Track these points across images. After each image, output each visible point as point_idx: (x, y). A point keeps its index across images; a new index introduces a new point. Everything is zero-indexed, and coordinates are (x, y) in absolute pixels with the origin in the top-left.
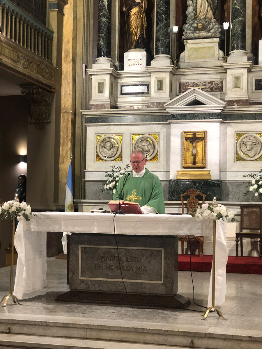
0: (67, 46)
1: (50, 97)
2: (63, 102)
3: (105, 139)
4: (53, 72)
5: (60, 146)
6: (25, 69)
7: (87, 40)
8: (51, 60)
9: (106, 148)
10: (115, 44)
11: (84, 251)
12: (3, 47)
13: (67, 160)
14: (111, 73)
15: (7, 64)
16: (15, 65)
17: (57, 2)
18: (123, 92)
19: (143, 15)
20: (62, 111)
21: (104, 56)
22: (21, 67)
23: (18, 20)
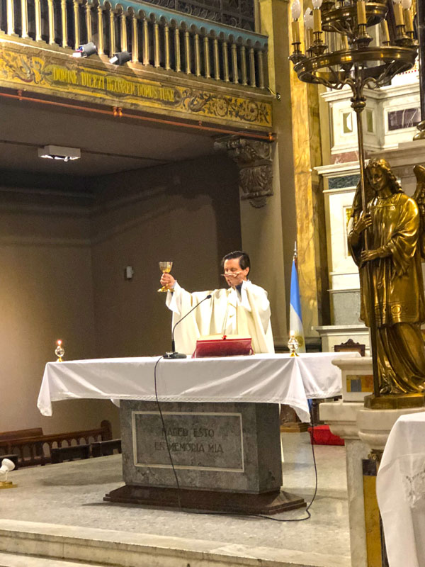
2: (296, 155)
4: (267, 105)
6: (195, 113)
8: (267, 84)
11: (139, 419)
12: (138, 85)
13: (309, 256)
15: (148, 110)
16: (170, 109)
18: (392, 125)
20: (297, 171)
22: (184, 111)
23: (177, 31)
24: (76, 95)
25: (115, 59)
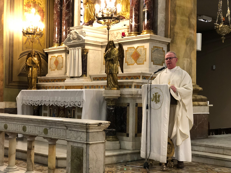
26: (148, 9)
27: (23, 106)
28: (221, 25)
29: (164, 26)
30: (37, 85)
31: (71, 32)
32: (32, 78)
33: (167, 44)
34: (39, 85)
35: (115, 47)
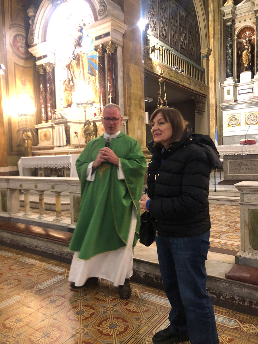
0: (211, 75)
1: (204, 100)
2: (210, 101)
3: (232, 117)
4: (206, 87)
5: (210, 122)
6: (194, 88)
7: (221, 71)
8: (204, 82)
9: (232, 120)
10: (235, 70)
11: (230, 162)
12: (184, 79)
13: (213, 128)
14: (234, 84)
15: (186, 86)
16: (190, 86)
17: (206, 55)
18: (240, 93)
19: (249, 54)
20: (210, 106)
21: (230, 77)
22: (192, 87)
23: (190, 65)
24: (174, 80)
25: (180, 71)
26: (112, 96)
27: (23, 169)
28: (161, 106)
29: (124, 108)
30: (32, 153)
31: (56, 113)
32: (27, 148)
33: (126, 120)
34: (34, 152)
35: (91, 124)
